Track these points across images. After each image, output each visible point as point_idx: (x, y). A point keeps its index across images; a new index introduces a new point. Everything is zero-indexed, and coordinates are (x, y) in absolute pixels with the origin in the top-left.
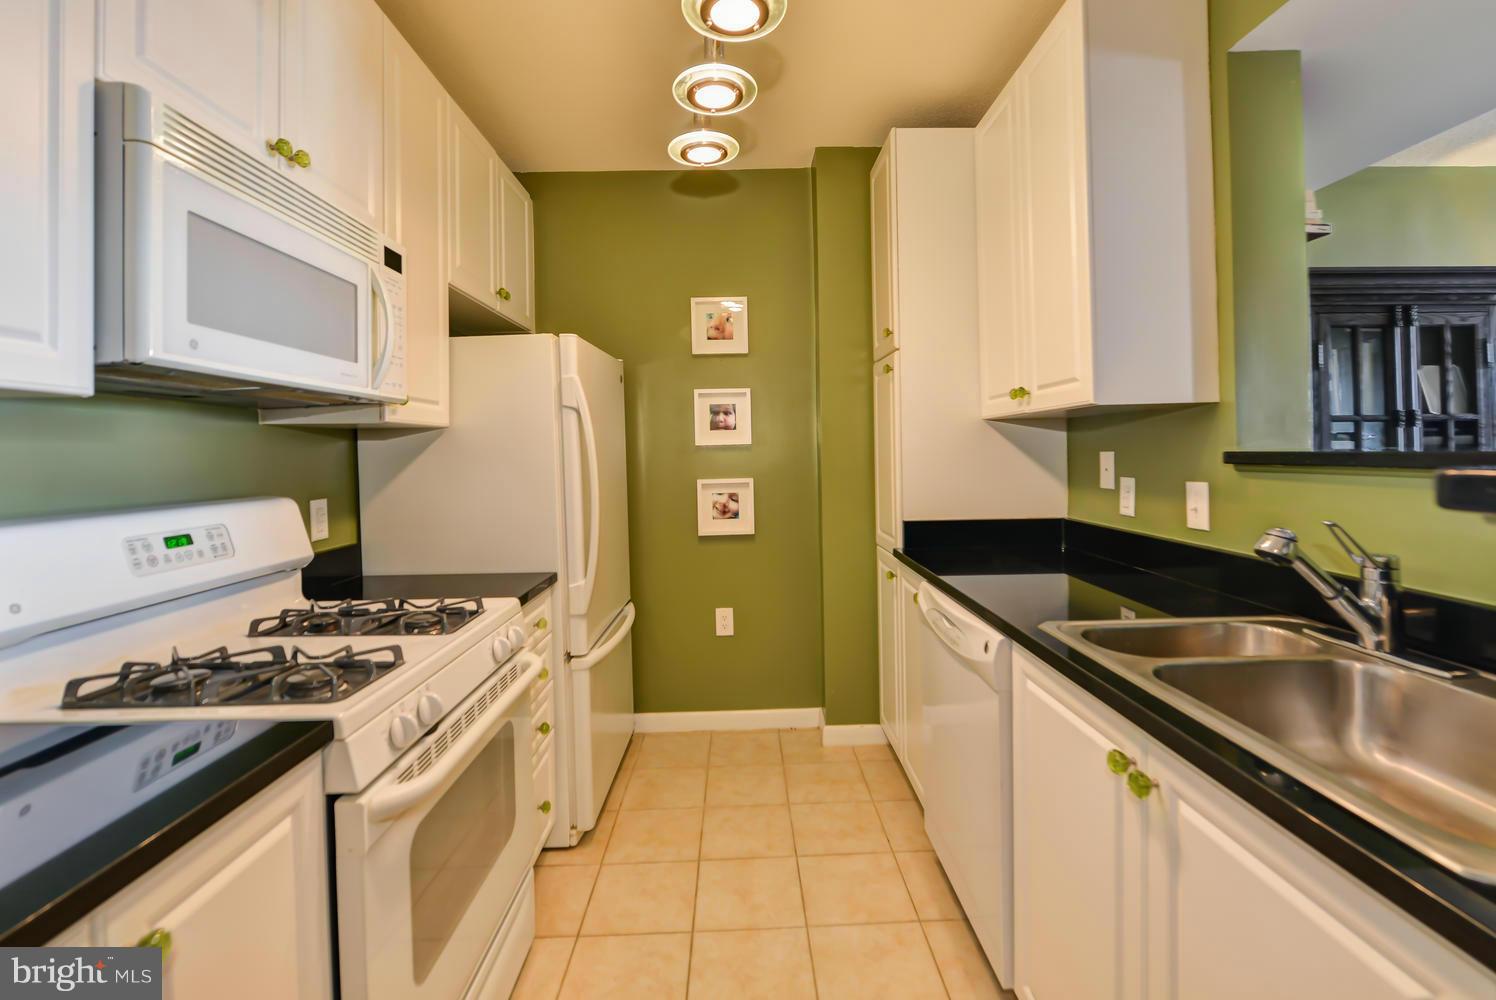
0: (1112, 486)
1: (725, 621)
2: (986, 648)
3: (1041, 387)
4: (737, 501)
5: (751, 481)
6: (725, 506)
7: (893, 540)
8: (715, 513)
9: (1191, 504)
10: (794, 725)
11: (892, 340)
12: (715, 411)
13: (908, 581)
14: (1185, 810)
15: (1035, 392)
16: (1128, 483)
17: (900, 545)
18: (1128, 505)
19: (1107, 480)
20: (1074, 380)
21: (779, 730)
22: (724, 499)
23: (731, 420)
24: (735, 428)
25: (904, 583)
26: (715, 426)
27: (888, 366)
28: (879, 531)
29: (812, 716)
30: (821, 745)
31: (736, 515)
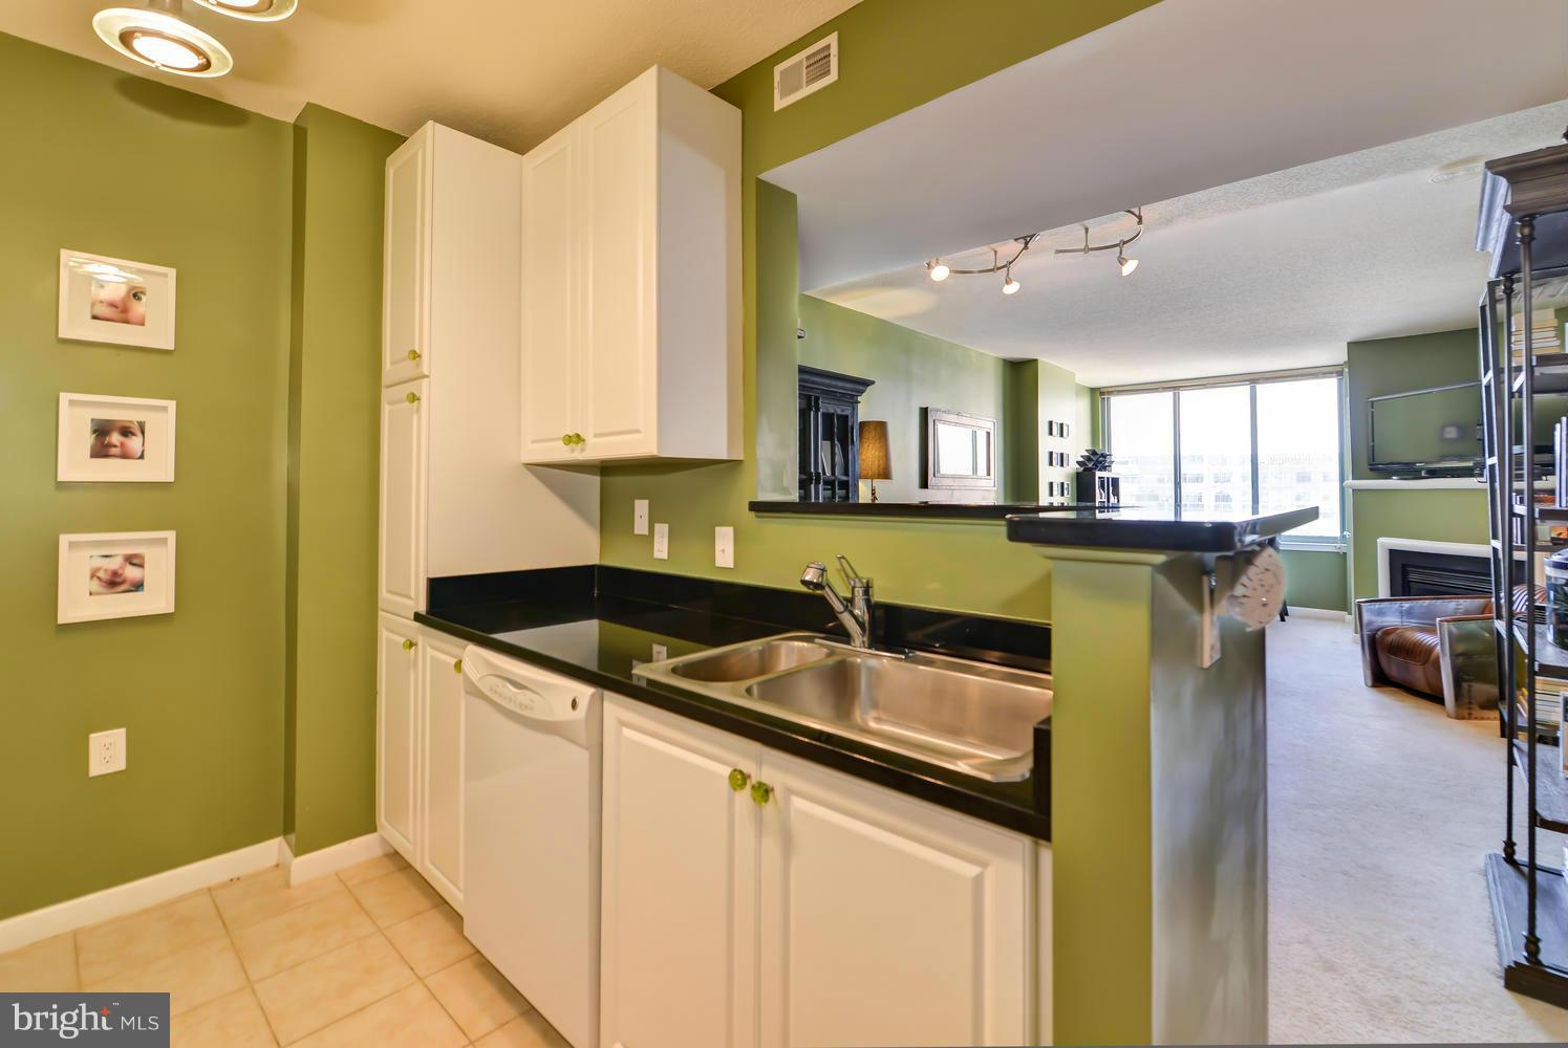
0: (645, 532)
1: (107, 752)
2: (574, 704)
3: (596, 436)
4: (141, 566)
5: (171, 535)
6: (115, 574)
7: (410, 603)
8: (95, 585)
9: (719, 546)
10: (233, 875)
11: (418, 365)
12: (102, 430)
13: (432, 647)
14: (798, 803)
15: (591, 440)
16: (662, 529)
17: (422, 608)
18: (661, 549)
19: (641, 526)
20: (638, 431)
21: (209, 889)
22: (115, 564)
23: (134, 444)
24: (142, 457)
25: (430, 652)
26: (101, 451)
27: (413, 395)
28: (383, 593)
29: (270, 851)
30: (288, 885)
31: (138, 586)
